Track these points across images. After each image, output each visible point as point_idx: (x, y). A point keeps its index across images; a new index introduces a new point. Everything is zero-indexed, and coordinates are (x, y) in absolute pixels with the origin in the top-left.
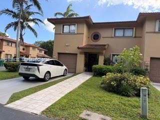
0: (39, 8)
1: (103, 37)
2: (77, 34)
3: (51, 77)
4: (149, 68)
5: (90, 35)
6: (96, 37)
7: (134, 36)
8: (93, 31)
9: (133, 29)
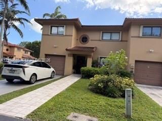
0: (26, 7)
1: (91, 40)
2: (66, 36)
3: (38, 79)
4: (133, 70)
5: (79, 37)
6: (85, 40)
7: (120, 39)
8: (82, 34)
9: (119, 33)
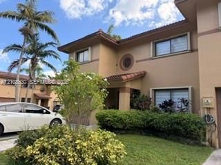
1: (137, 61)
2: (92, 61)
6: (127, 62)
7: (189, 49)
9: (186, 35)
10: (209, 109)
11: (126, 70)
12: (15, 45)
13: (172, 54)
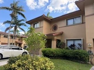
0: (24, 17)
1: (59, 28)
2: (40, 27)
3: (3, 57)
10: (90, 48)
11: (55, 31)
12: (8, 21)
13: (74, 24)
